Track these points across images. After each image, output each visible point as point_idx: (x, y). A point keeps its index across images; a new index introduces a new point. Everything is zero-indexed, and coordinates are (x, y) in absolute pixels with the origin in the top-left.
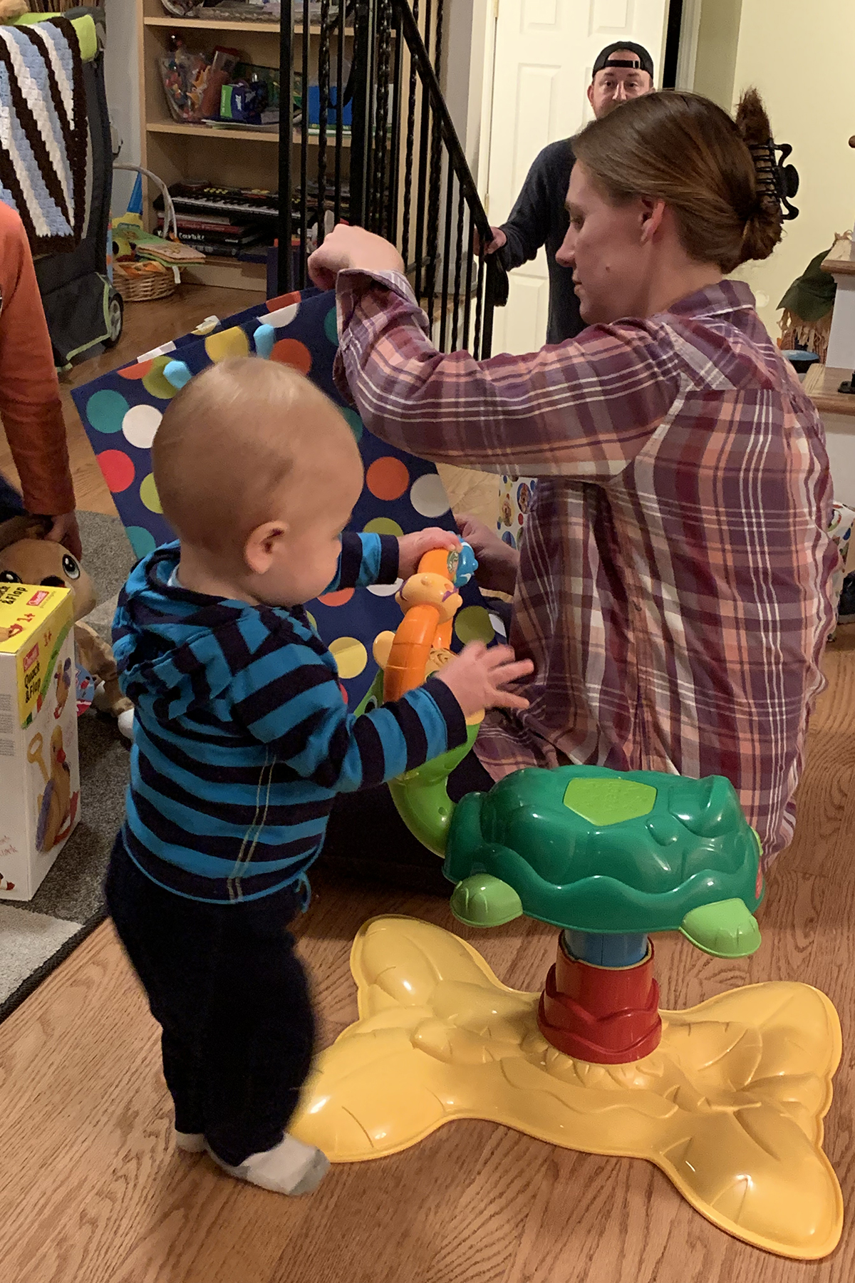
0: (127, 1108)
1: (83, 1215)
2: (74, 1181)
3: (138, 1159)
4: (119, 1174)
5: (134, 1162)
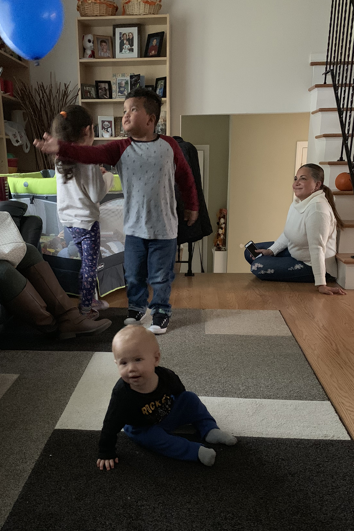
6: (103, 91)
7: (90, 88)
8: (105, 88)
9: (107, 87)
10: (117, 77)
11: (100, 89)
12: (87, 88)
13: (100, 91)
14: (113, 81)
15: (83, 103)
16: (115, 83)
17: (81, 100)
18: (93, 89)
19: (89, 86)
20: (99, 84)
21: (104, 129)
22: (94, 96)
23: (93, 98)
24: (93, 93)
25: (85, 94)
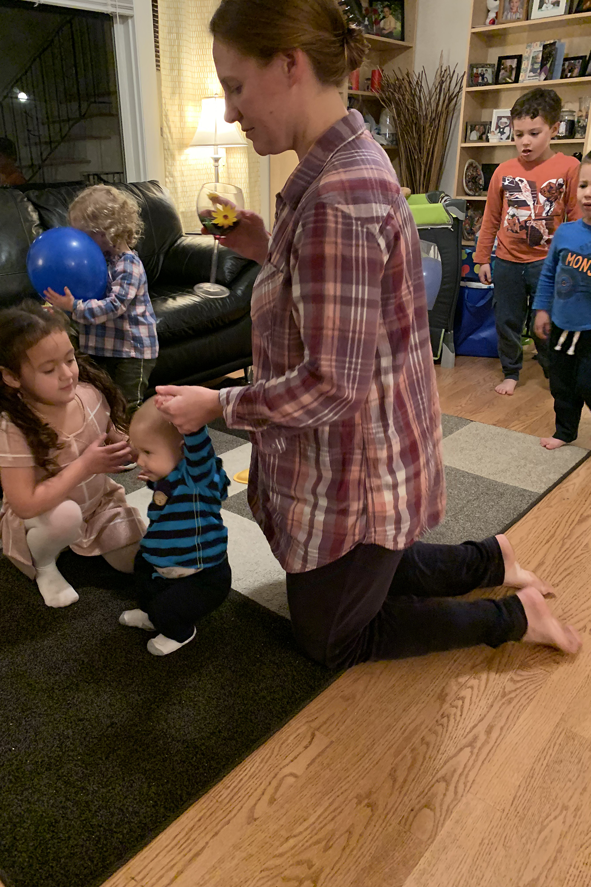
0: (443, 690)
1: (423, 739)
2: (418, 722)
3: (448, 717)
4: (440, 723)
5: (446, 718)
6: (506, 71)
7: (484, 69)
8: (511, 66)
9: (514, 66)
10: (532, 48)
11: (503, 69)
12: (480, 69)
13: (502, 72)
14: (525, 55)
15: (467, 92)
16: (528, 58)
17: (465, 89)
18: (490, 70)
19: (483, 67)
20: (503, 61)
21: (498, 130)
22: (490, 81)
23: (487, 84)
24: (489, 76)
25: (474, 79)
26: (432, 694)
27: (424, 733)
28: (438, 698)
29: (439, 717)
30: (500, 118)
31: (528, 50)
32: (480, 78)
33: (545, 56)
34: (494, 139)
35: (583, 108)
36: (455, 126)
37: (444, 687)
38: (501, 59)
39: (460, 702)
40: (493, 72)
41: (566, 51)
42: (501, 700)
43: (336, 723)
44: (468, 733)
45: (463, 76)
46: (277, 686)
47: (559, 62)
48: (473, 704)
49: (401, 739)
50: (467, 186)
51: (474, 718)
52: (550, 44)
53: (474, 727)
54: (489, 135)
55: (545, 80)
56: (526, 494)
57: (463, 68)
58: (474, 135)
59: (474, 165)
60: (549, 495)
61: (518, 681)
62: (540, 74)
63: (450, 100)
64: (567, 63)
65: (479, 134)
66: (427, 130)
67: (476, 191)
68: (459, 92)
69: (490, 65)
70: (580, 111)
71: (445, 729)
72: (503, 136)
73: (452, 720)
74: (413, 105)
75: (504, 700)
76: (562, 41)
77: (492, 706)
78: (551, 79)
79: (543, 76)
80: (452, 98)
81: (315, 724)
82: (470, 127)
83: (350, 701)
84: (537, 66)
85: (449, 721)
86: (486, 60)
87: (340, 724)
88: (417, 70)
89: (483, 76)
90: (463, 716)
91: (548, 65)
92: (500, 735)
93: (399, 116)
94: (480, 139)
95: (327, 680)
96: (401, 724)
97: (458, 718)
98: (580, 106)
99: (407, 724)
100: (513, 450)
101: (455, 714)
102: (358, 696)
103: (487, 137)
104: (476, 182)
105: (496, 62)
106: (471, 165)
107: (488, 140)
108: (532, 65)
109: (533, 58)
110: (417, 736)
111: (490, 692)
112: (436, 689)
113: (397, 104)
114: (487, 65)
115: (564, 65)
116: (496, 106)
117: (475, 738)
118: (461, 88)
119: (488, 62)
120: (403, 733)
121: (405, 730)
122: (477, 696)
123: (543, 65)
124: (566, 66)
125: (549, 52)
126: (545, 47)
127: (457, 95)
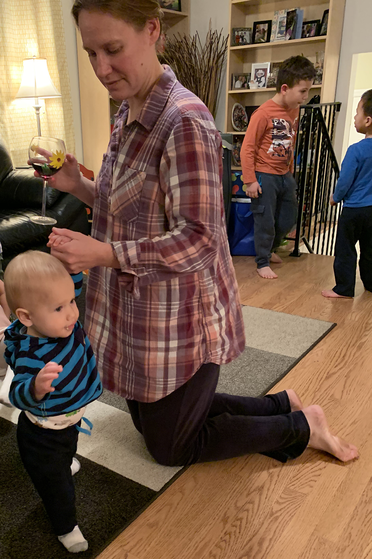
0: (225, 515)
1: (211, 553)
2: (207, 540)
4: (223, 539)
5: (228, 535)
6: (260, 33)
7: (243, 32)
8: (263, 29)
9: (266, 29)
10: (279, 15)
11: (258, 31)
12: (240, 32)
13: (257, 34)
14: (274, 20)
15: (232, 51)
16: (276, 23)
17: (229, 48)
18: (248, 33)
19: (242, 30)
20: (257, 25)
21: (256, 79)
22: (248, 42)
23: (245, 44)
24: (247, 37)
25: (236, 40)
26: (217, 518)
27: (212, 548)
28: (222, 520)
29: (222, 534)
30: (257, 70)
31: (276, 16)
32: (241, 39)
33: (289, 20)
34: (253, 87)
35: (319, 61)
36: (223, 77)
37: (226, 512)
38: (256, 24)
39: (239, 523)
40: (250, 34)
41: (304, 17)
42: (270, 518)
43: (143, 545)
44: (245, 546)
45: (227, 38)
46: (97, 520)
47: (300, 25)
48: (248, 523)
49: (194, 554)
50: (235, 124)
51: (249, 533)
52: (292, 11)
53: (250, 540)
54: (249, 83)
55: (290, 39)
56: (286, 359)
57: (227, 32)
58: (238, 84)
59: (239, 107)
60: (303, 360)
61: (283, 503)
62: (286, 35)
63: (219, 57)
64: (305, 26)
65: (242, 83)
66: (202, 81)
67: (242, 128)
68: (225, 51)
69: (248, 29)
70: (317, 63)
71: (228, 544)
72: (260, 85)
73: (233, 537)
74: (190, 61)
75: (272, 518)
76: (301, 9)
77: (263, 523)
78: (294, 39)
79: (288, 37)
80: (220, 56)
81: (127, 548)
82: (235, 77)
83: (154, 528)
84: (284, 29)
85: (230, 537)
86: (245, 25)
87: (147, 546)
88: (192, 34)
89: (242, 37)
90: (241, 533)
91: (292, 28)
92: (269, 545)
93: (180, 71)
94: (243, 86)
95: (136, 512)
96: (194, 542)
97: (237, 535)
98: (317, 60)
99: (198, 542)
100: (276, 326)
101: (235, 532)
102: (161, 523)
103: (248, 85)
104: (241, 120)
105: (252, 26)
106: (237, 107)
107: (249, 88)
108: (280, 28)
109: (280, 22)
110: (206, 550)
111: (261, 513)
112: (220, 514)
113: (177, 61)
114: (245, 28)
115: (303, 27)
116: (254, 61)
117: (251, 549)
118: (226, 48)
119: (246, 27)
120: (195, 550)
121: (197, 547)
122: (252, 516)
123: (287, 28)
124: (305, 29)
125: (292, 17)
126: (288, 13)
127: (223, 53)
